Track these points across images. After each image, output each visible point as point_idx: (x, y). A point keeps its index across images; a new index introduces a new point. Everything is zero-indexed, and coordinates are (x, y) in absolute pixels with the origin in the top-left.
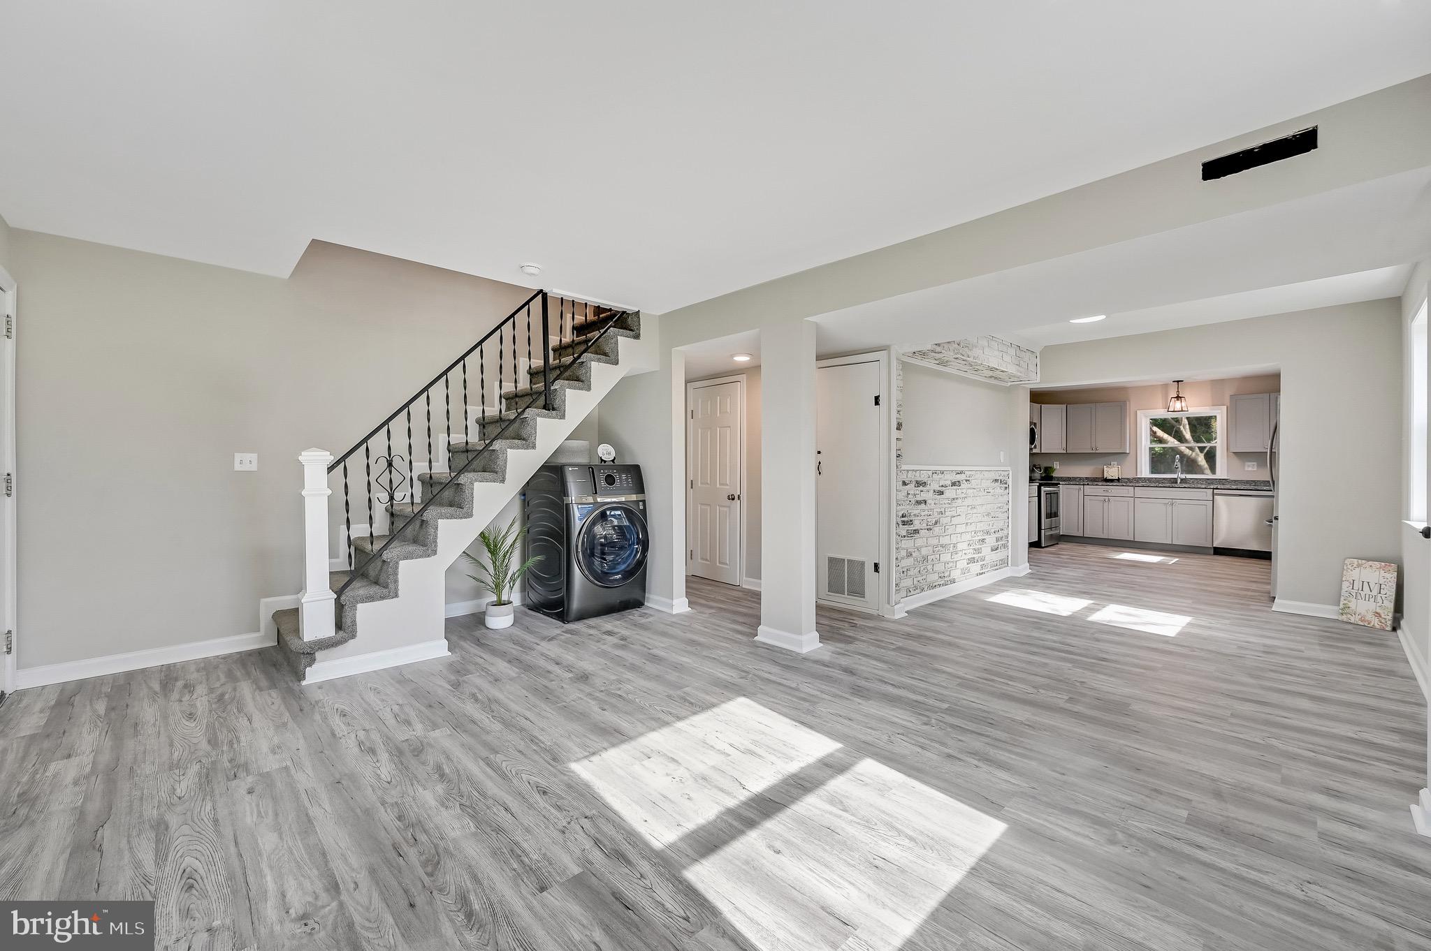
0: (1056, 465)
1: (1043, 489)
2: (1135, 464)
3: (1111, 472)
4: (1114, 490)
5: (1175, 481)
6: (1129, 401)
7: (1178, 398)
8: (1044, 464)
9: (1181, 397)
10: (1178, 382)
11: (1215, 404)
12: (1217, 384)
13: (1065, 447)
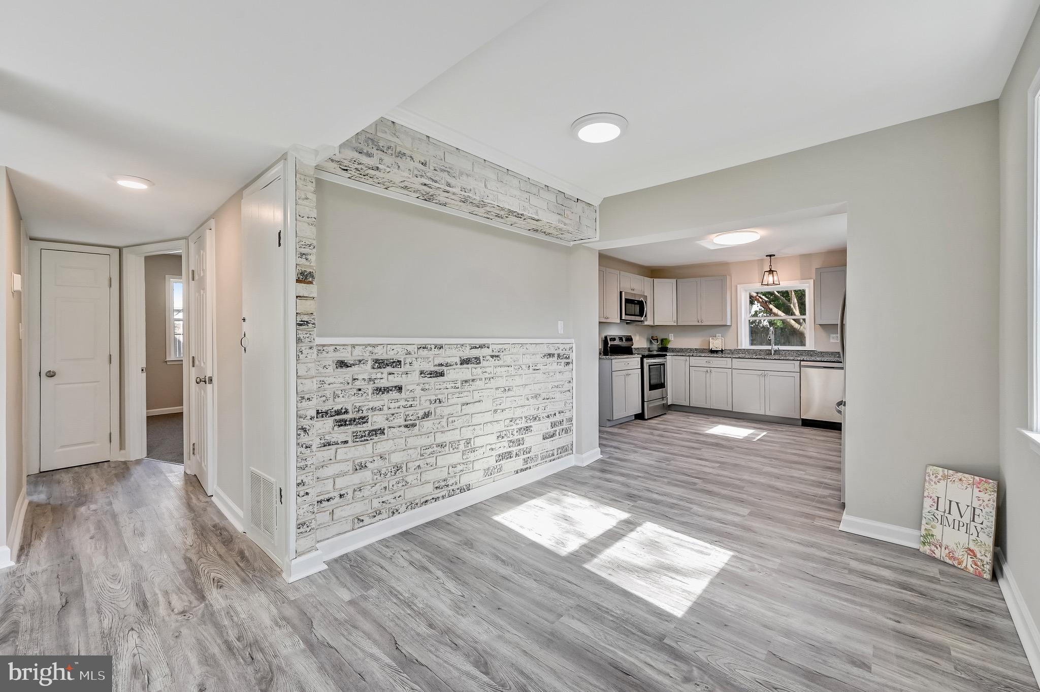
0: (671, 337)
1: (645, 360)
2: (736, 335)
3: (716, 344)
4: (716, 361)
5: (769, 352)
6: (730, 275)
7: (771, 272)
8: (661, 336)
9: (773, 271)
10: (770, 256)
11: (804, 278)
12: (806, 258)
13: (676, 320)
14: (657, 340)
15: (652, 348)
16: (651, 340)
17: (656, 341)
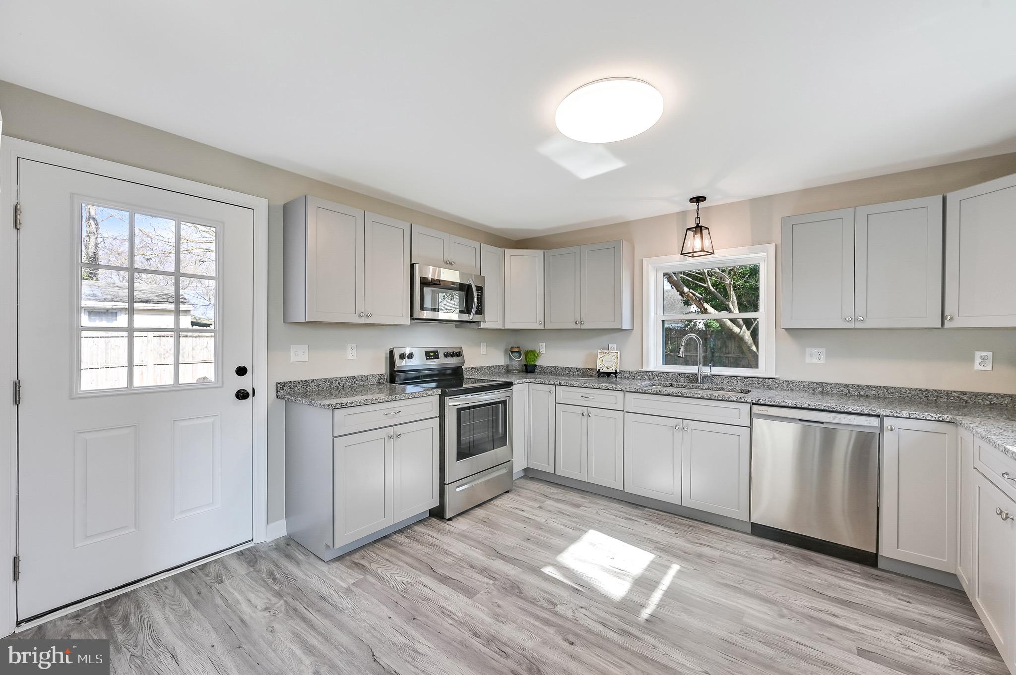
2: (640, 347)
3: (606, 363)
7: (699, 229)
9: (702, 228)
10: (697, 199)
11: (757, 241)
13: (542, 320)
14: (519, 352)
15: (512, 365)
16: (512, 351)
17: (517, 354)
